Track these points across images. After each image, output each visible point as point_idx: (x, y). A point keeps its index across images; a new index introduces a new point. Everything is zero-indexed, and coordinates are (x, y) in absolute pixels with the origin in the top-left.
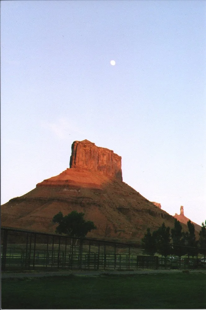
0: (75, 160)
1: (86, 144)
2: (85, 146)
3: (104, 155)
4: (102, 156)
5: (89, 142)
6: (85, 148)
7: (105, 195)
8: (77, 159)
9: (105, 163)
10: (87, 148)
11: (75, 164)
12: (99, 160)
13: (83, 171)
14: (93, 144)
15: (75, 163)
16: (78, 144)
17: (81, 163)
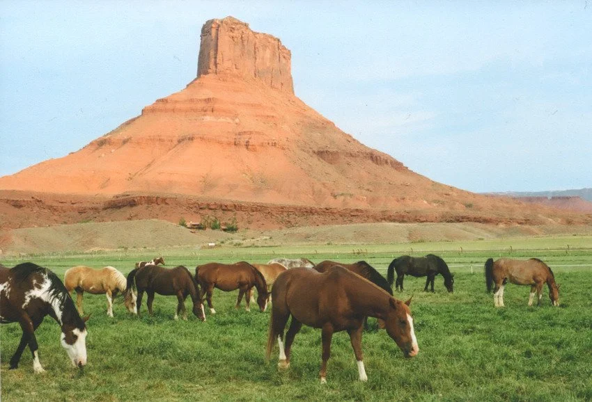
0: (216, 58)
1: (233, 25)
2: (232, 30)
3: (265, 47)
4: (261, 49)
5: (237, 22)
6: (231, 34)
7: (285, 127)
8: (219, 56)
9: (268, 64)
10: (236, 33)
11: (216, 67)
12: (256, 59)
13: (233, 81)
14: (246, 25)
15: (216, 64)
16: (219, 26)
17: (227, 64)
